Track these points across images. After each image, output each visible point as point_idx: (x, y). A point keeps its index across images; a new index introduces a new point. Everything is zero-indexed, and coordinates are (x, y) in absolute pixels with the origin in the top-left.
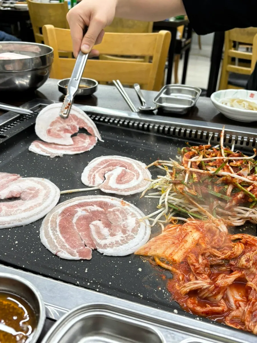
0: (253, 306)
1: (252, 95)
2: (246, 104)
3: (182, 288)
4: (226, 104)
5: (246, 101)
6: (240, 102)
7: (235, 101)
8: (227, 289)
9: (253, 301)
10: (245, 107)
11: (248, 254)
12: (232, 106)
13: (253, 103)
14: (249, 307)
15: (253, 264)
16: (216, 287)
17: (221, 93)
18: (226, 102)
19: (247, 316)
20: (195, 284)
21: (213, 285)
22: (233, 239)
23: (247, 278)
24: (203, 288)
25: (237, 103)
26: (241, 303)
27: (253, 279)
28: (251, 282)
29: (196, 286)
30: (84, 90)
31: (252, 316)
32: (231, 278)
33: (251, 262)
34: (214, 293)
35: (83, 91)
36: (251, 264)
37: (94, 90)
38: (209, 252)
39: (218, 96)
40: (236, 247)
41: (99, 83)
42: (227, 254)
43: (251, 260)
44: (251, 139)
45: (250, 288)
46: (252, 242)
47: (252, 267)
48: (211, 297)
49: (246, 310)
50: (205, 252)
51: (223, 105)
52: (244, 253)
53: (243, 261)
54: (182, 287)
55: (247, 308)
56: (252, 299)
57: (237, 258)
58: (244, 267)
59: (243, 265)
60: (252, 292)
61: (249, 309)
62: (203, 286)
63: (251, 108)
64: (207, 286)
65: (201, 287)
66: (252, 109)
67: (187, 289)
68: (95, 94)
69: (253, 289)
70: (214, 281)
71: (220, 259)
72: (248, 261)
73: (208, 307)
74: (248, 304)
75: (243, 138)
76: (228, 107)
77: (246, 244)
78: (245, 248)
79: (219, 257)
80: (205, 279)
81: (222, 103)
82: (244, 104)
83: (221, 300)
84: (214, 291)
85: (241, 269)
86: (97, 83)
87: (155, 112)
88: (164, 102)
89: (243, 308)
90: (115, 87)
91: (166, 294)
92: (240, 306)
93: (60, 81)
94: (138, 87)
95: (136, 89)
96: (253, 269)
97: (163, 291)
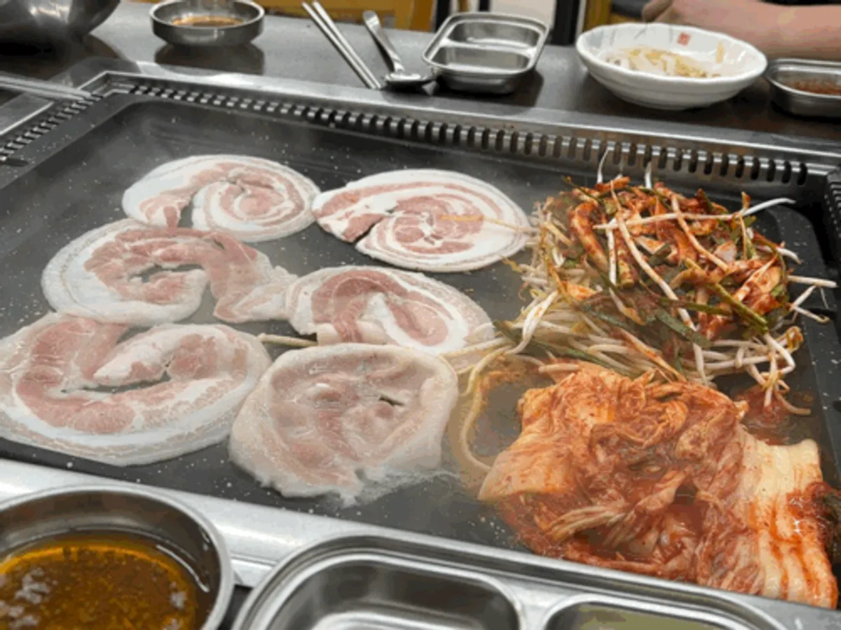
0: (713, 542)
1: (684, 39)
2: (671, 62)
4: (618, 63)
5: (670, 54)
6: (654, 56)
7: (641, 55)
8: (663, 518)
9: (713, 531)
10: (668, 71)
11: (696, 427)
12: (633, 68)
13: (687, 58)
14: (707, 544)
15: (709, 448)
16: (641, 514)
17: (602, 33)
18: (617, 58)
19: (703, 564)
20: (588, 514)
21: (633, 512)
22: (660, 394)
23: (696, 482)
24: (608, 525)
25: (646, 61)
26: (686, 540)
27: (710, 483)
28: (706, 490)
29: (591, 519)
30: (227, 30)
31: (713, 565)
32: (666, 492)
33: (705, 445)
34: (638, 530)
35: (223, 33)
36: (704, 450)
37: (255, 29)
38: (619, 435)
39: (595, 43)
40: (668, 411)
41: (267, 12)
42: (657, 433)
43: (703, 441)
44: (686, 153)
45: (705, 504)
46: (707, 399)
47: (706, 454)
48: (632, 540)
49: (697, 552)
51: (611, 66)
52: (686, 427)
53: (685, 443)
55: (701, 546)
56: (710, 527)
57: (671, 437)
58: (688, 457)
59: (684, 453)
60: (709, 513)
61: (705, 550)
62: (609, 518)
63: (683, 72)
64: (618, 516)
65: (604, 522)
66: (687, 75)
67: (569, 529)
68: (257, 41)
69: (711, 506)
70: (632, 501)
71: (643, 447)
72: (697, 442)
73: (621, 560)
74: (702, 538)
75: (664, 151)
76: (624, 69)
77: (692, 404)
78: (690, 412)
79: (641, 444)
80: (612, 499)
81: (608, 61)
82: (665, 63)
83: (654, 550)
84: (636, 525)
85: (679, 464)
86: (262, 12)
87: (428, 88)
88: (452, 61)
89: (691, 549)
90: (310, 22)
91: (500, 531)
92: (683, 547)
93: (156, 7)
94: (373, 22)
95: (370, 27)
96: (710, 461)
97: (492, 524)
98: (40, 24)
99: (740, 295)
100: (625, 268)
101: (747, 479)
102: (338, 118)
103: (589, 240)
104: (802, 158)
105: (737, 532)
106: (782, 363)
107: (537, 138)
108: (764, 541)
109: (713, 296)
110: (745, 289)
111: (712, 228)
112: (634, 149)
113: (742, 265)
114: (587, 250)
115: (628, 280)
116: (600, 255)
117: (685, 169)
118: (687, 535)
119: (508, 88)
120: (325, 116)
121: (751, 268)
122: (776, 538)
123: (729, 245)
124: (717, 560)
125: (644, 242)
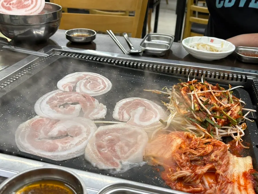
0: (221, 185)
1: (212, 41)
2: (208, 47)
3: (171, 177)
4: (193, 47)
5: (208, 45)
6: (204, 46)
7: (200, 46)
8: (203, 176)
9: (221, 182)
10: (208, 50)
11: (216, 152)
12: (198, 49)
13: (213, 46)
14: (219, 186)
15: (220, 158)
16: (196, 175)
17: (189, 39)
18: (193, 46)
19: (218, 192)
20: (181, 173)
21: (194, 174)
22: (205, 142)
23: (216, 168)
24: (186, 176)
26: (213, 185)
27: (220, 168)
28: (219, 170)
29: (182, 174)
30: (86, 38)
31: (221, 192)
32: (206, 169)
33: (218, 157)
34: (194, 179)
35: (85, 38)
36: (218, 159)
37: (94, 38)
38: (189, 152)
39: (187, 42)
40: (207, 147)
42: (202, 152)
43: (218, 156)
44: (213, 73)
45: (219, 174)
46: (218, 144)
47: (219, 160)
48: (192, 181)
49: (216, 188)
50: (186, 151)
51: (192, 48)
52: (212, 152)
53: (213, 157)
54: (171, 175)
55: (217, 187)
56: (220, 181)
57: (208, 155)
58: (214, 161)
59: (213, 160)
60: (220, 177)
61: (219, 188)
62: (187, 174)
63: (212, 50)
64: (189, 174)
65: (185, 175)
66: (213, 51)
67: (176, 177)
68: (94, 41)
69: (220, 175)
70: (193, 171)
71: (197, 156)
72: (216, 156)
73: (191, 188)
74: (218, 184)
75: (207, 72)
76: (195, 49)
77: (214, 145)
78: (213, 148)
79: (196, 155)
80: (188, 169)
81: (191, 47)
82: (207, 47)
83: (199, 183)
84: (194, 177)
85: (212, 162)
86: (96, 33)
87: (141, 54)
88: (147, 47)
89: (214, 187)
90: (109, 36)
91: (161, 181)
92: (212, 186)
93: (67, 31)
94: (126, 36)
95: (125, 37)
96: (220, 162)
97: (159, 179)
98: (36, 36)
99: (229, 114)
100: (196, 105)
101: (231, 167)
102: (116, 62)
103: (186, 97)
104: (246, 75)
105: (228, 183)
106: (241, 133)
107: (171, 68)
108: (236, 185)
109: (221, 114)
110: (230, 112)
111: (221, 94)
112: (198, 71)
113: (229, 105)
114: (185, 100)
115: (197, 109)
116: (189, 102)
117: (213, 77)
118: (214, 183)
119: (163, 54)
120: (112, 62)
121: (232, 106)
122: (240, 185)
123: (226, 99)
124: (222, 191)
125: (201, 98)
